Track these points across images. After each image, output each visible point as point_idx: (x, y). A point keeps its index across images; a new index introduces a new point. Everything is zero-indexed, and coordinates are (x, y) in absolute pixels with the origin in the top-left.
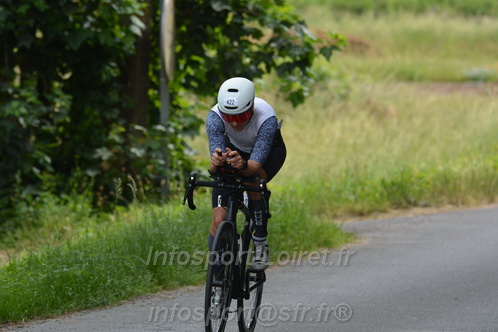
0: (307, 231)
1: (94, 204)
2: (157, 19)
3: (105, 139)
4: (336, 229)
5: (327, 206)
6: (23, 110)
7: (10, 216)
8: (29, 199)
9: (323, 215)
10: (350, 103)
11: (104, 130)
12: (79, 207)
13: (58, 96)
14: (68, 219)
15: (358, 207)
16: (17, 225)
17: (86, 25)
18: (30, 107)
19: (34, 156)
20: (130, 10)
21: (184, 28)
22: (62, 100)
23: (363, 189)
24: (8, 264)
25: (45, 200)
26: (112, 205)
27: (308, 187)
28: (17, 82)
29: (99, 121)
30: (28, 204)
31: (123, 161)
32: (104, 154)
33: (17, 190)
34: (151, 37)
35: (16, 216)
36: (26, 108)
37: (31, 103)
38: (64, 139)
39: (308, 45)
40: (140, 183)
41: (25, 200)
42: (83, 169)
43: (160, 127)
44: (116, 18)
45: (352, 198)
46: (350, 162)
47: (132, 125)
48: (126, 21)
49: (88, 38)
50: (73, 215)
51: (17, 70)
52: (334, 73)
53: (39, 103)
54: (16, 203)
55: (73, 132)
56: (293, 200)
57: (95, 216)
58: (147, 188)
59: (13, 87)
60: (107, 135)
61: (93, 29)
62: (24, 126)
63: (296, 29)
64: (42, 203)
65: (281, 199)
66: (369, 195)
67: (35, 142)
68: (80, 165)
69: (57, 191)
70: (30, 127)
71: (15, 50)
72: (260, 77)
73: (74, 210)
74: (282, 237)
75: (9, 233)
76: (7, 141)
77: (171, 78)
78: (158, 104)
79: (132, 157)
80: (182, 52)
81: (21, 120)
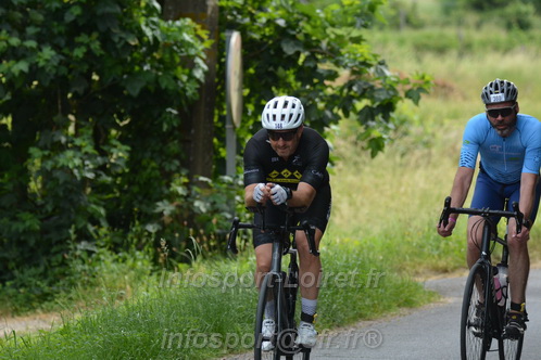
0: (386, 290)
1: (155, 261)
2: (223, 60)
3: (166, 192)
4: (417, 287)
5: (408, 262)
6: (77, 162)
7: (64, 275)
8: (84, 256)
9: (404, 272)
10: (434, 151)
11: (164, 182)
12: (139, 263)
13: (115, 146)
14: (126, 277)
15: (442, 263)
16: (72, 284)
17: (146, 68)
18: (85, 157)
19: (89, 210)
20: (192, 52)
21: (251, 71)
22: (120, 150)
23: (447, 244)
24: (61, 327)
25: (102, 257)
26: (174, 262)
27: (388, 241)
28: (71, 130)
29: (158, 173)
30: (84, 262)
31: (186, 215)
32: (166, 208)
33: (72, 247)
34: (216, 80)
35: (71, 274)
36: (81, 158)
37: (86, 153)
38: (121, 191)
39: (392, 88)
40: (205, 238)
41: (80, 257)
42: (144, 223)
43: (227, 178)
44: (178, 60)
45: (436, 253)
46: (432, 213)
47: (195, 176)
48: (189, 63)
49: (148, 83)
50: (133, 272)
51: (71, 117)
52: (416, 118)
53: (96, 152)
54: (71, 260)
55: (131, 184)
56: (371, 257)
57: (155, 275)
58: (212, 244)
59: (67, 135)
60: (168, 186)
61: (154, 71)
62: (79, 178)
63: (377, 71)
64: (98, 260)
65: (358, 255)
66: (453, 251)
67: (91, 194)
68: (139, 219)
69: (115, 248)
70: (85, 179)
71: (70, 95)
72: (336, 123)
73: (133, 268)
74: (359, 296)
75: (63, 293)
76: (61, 194)
77: (238, 125)
78: (223, 153)
79: (196, 211)
80: (250, 96)
81: (76, 171)
